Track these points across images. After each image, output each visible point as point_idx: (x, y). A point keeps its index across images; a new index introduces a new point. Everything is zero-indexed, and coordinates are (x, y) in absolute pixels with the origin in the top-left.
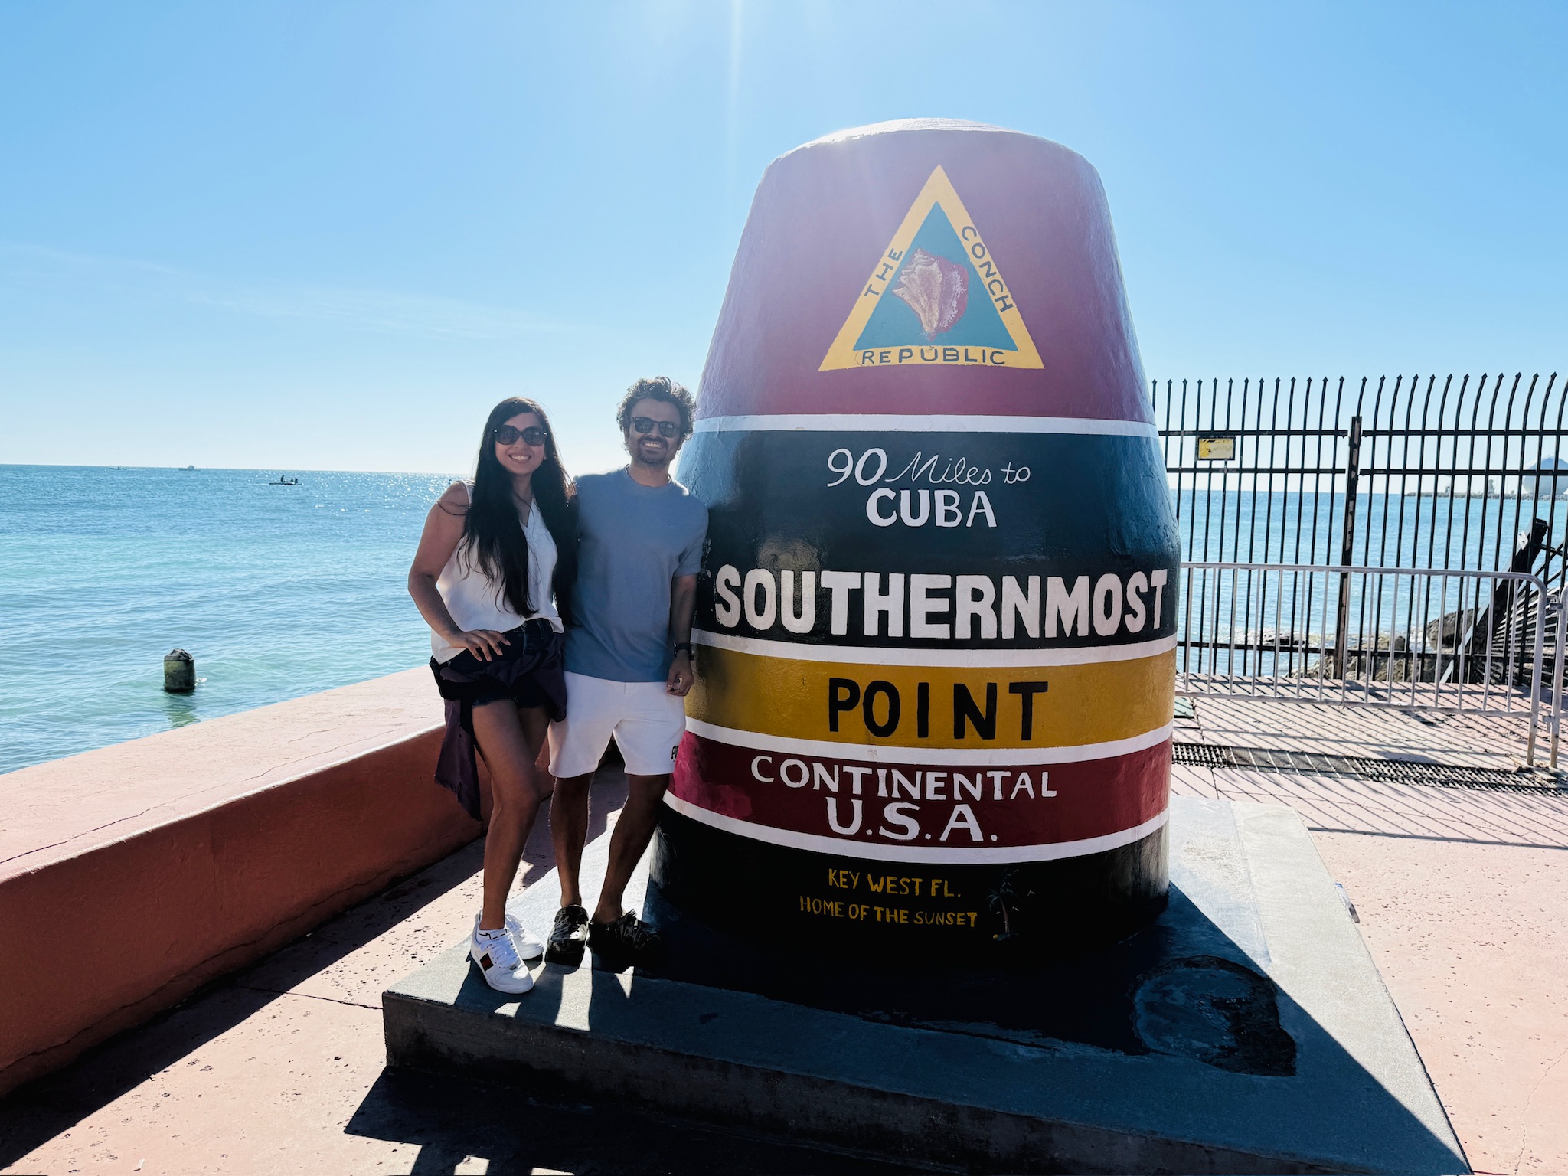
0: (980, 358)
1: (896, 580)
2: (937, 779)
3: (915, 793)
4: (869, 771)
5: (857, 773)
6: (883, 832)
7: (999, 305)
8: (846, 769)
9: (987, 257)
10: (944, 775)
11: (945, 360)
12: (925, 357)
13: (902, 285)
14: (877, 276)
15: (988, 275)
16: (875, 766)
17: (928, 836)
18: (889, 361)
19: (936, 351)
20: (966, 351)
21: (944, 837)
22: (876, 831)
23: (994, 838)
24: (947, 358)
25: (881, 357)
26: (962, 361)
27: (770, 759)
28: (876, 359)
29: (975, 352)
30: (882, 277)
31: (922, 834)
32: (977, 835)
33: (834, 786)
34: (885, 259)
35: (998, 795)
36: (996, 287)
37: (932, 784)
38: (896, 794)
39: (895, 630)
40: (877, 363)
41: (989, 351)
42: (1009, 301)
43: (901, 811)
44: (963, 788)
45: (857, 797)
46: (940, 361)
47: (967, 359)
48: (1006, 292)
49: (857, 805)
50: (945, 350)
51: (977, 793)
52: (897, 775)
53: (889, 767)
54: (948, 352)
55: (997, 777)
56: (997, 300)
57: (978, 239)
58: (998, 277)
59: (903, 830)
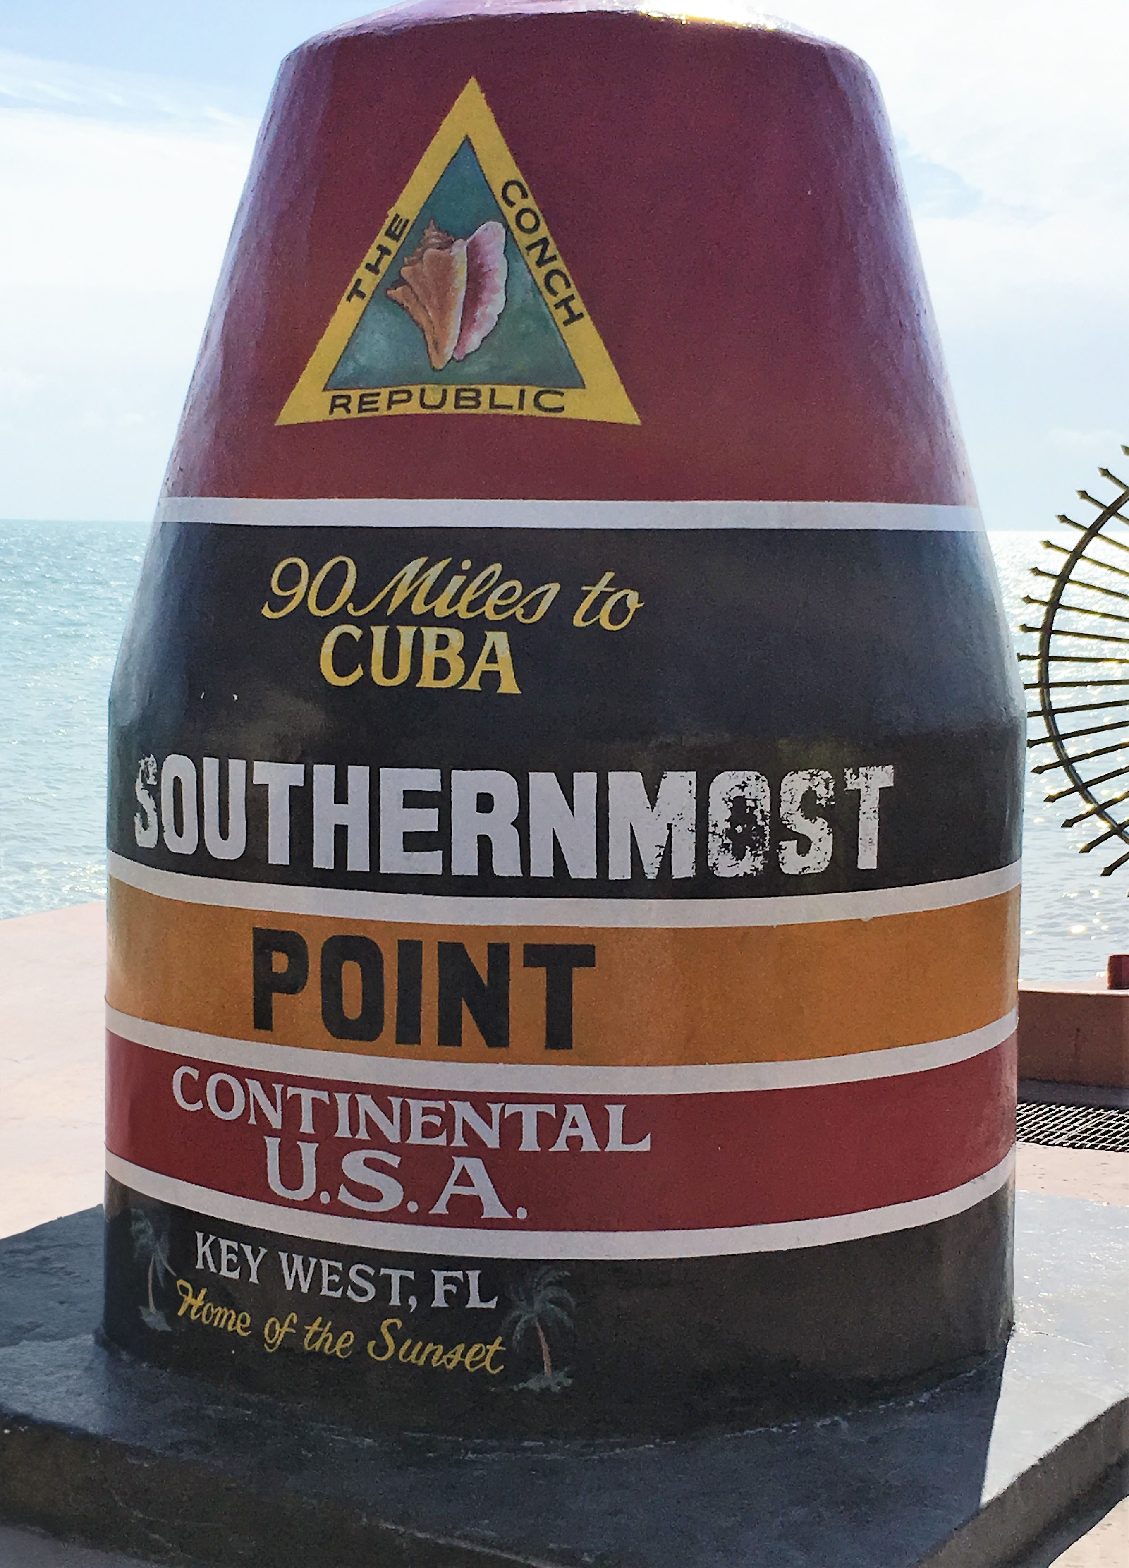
0: (516, 405)
1: (358, 776)
2: (426, 1111)
3: (393, 1134)
4: (324, 1096)
5: (307, 1096)
6: (345, 1196)
7: (562, 314)
8: (291, 1091)
9: (544, 231)
10: (441, 1105)
11: (457, 406)
12: (427, 401)
13: (400, 282)
14: (368, 266)
15: (540, 262)
16: (333, 1086)
17: (413, 1207)
18: (377, 409)
19: (445, 391)
20: (493, 391)
21: (440, 1208)
22: (334, 1194)
23: (522, 1214)
24: (462, 403)
25: (361, 403)
26: (484, 408)
27: (195, 1074)
28: (354, 406)
29: (508, 395)
30: (373, 268)
31: (404, 1203)
32: (494, 1209)
33: (275, 1119)
34: (382, 239)
35: (529, 1142)
36: (557, 282)
37: (417, 1120)
38: (363, 1135)
39: (358, 861)
40: (355, 414)
41: (531, 392)
42: (577, 305)
43: (369, 1163)
44: (467, 1130)
45: (307, 1138)
46: (449, 408)
47: (492, 405)
48: (573, 290)
49: (308, 1151)
50: (458, 392)
51: (491, 1138)
52: (365, 1103)
53: (353, 1088)
54: (463, 394)
55: (530, 1114)
56: (557, 306)
57: (530, 202)
58: (559, 264)
59: (374, 1195)
